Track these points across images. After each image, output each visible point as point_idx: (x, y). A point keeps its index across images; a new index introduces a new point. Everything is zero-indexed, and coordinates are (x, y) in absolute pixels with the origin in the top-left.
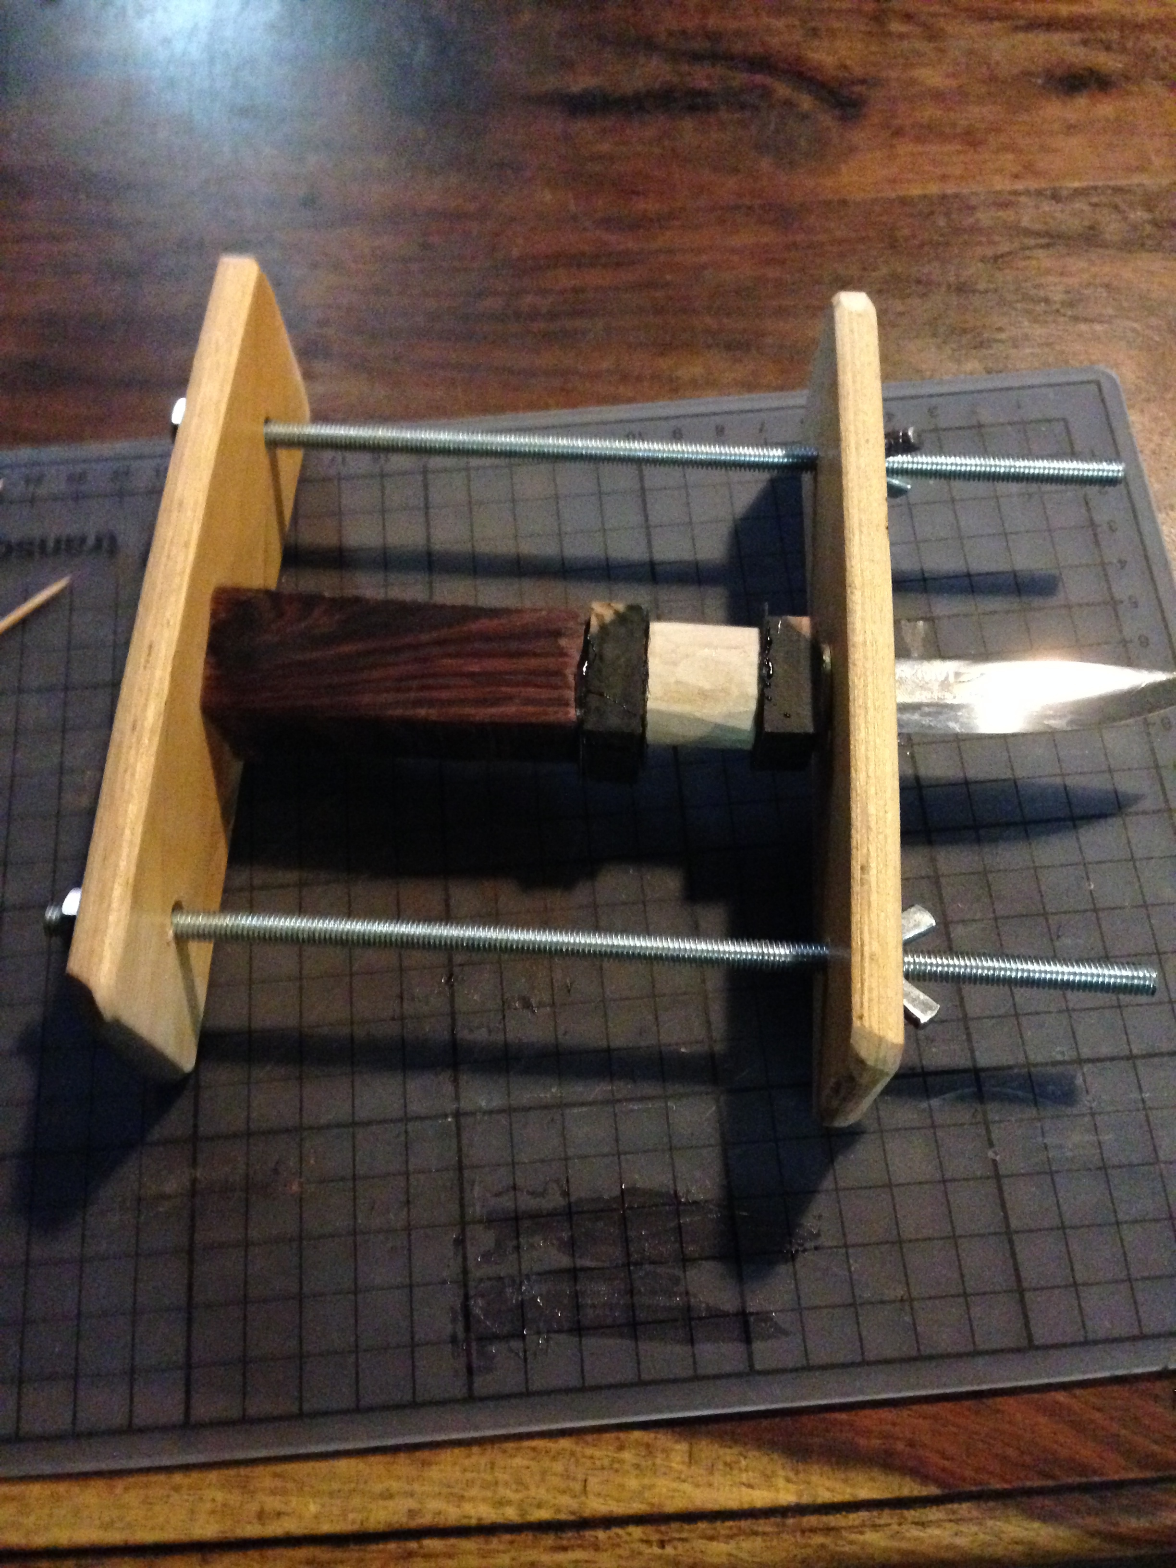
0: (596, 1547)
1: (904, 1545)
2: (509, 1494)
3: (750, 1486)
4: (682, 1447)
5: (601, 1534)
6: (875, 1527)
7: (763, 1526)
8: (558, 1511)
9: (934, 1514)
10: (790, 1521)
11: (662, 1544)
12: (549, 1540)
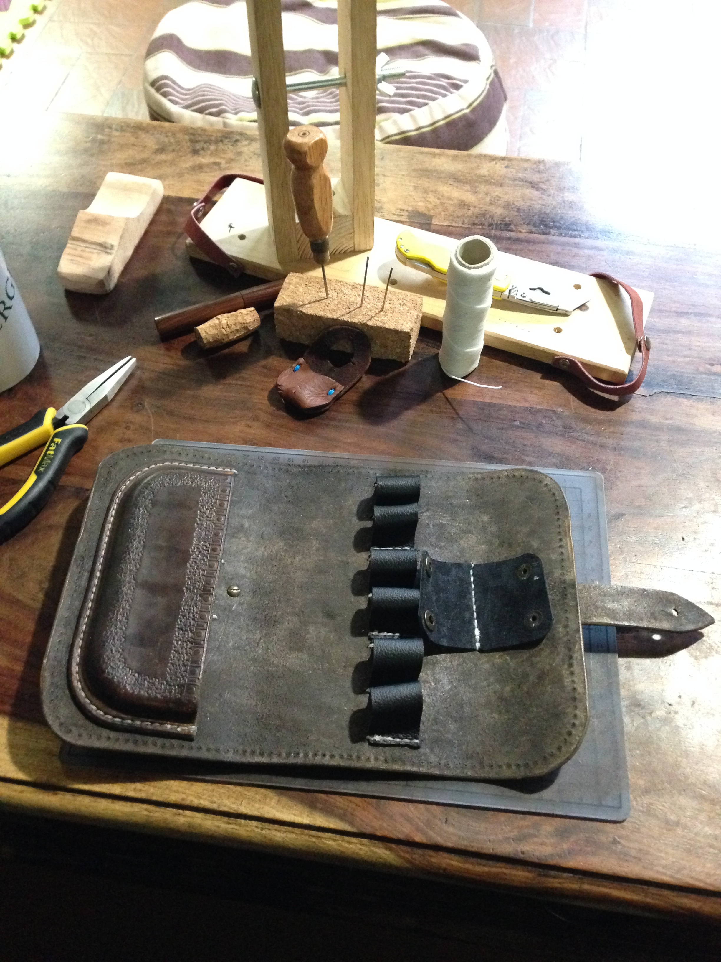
0: (240, 825)
1: (342, 849)
2: (216, 800)
3: (295, 815)
4: (276, 798)
5: (243, 821)
6: (334, 840)
7: (297, 830)
8: (231, 809)
9: (354, 840)
10: (306, 831)
11: (262, 829)
12: (226, 819)
